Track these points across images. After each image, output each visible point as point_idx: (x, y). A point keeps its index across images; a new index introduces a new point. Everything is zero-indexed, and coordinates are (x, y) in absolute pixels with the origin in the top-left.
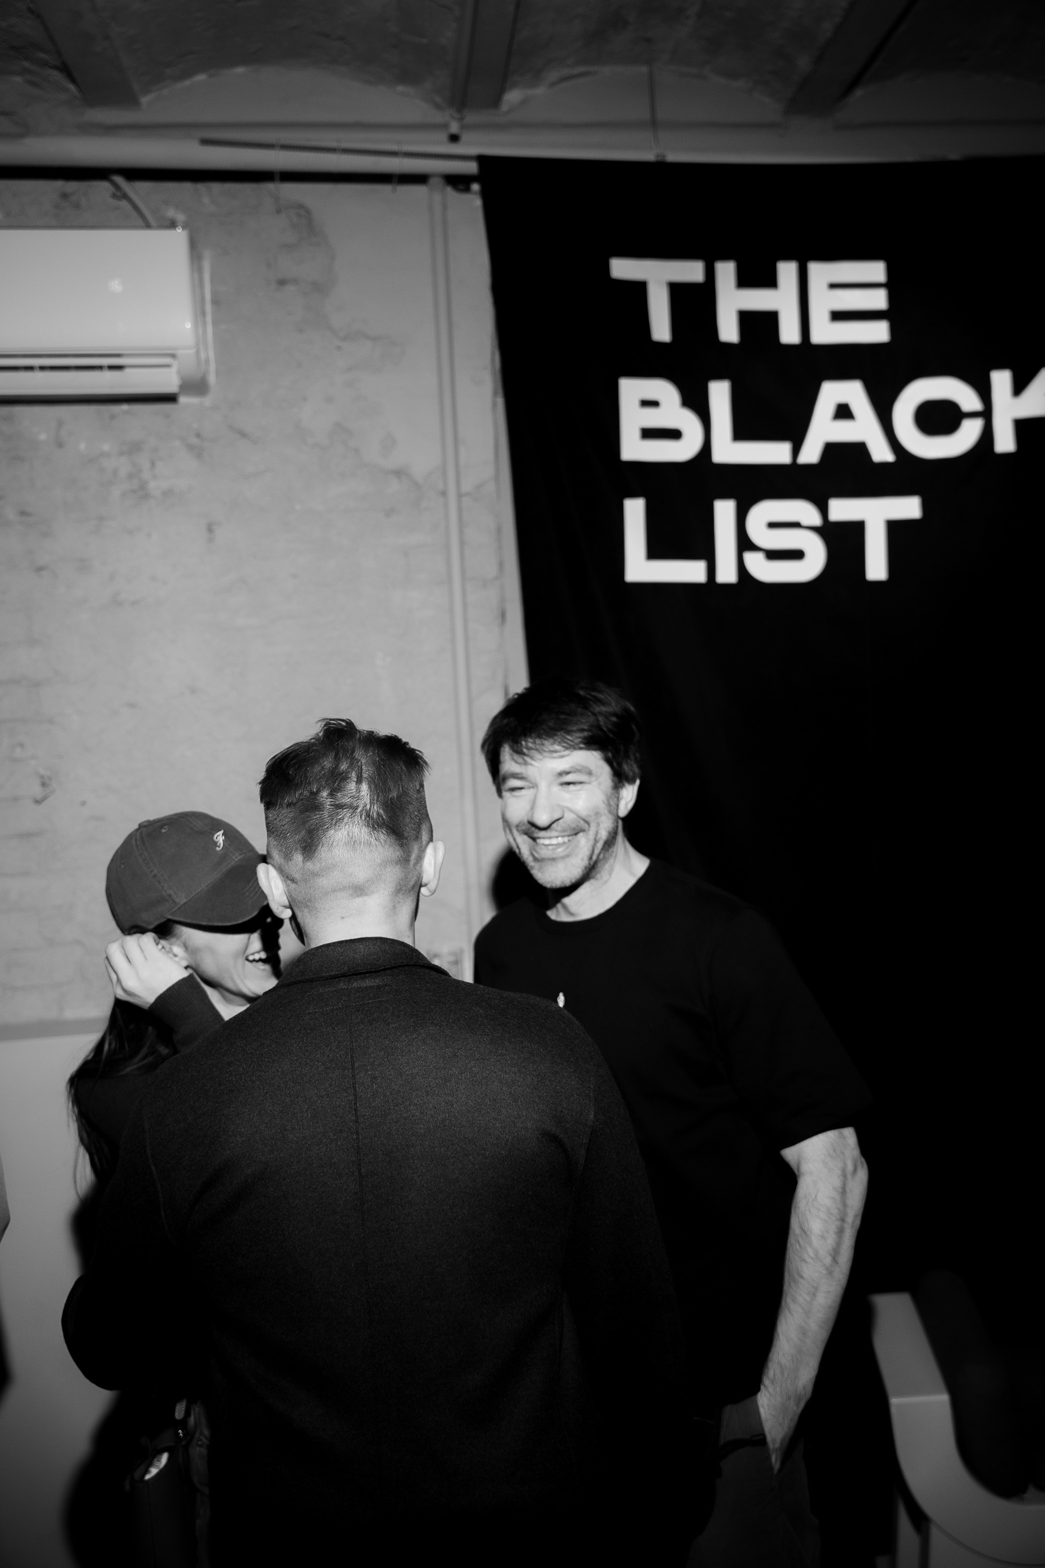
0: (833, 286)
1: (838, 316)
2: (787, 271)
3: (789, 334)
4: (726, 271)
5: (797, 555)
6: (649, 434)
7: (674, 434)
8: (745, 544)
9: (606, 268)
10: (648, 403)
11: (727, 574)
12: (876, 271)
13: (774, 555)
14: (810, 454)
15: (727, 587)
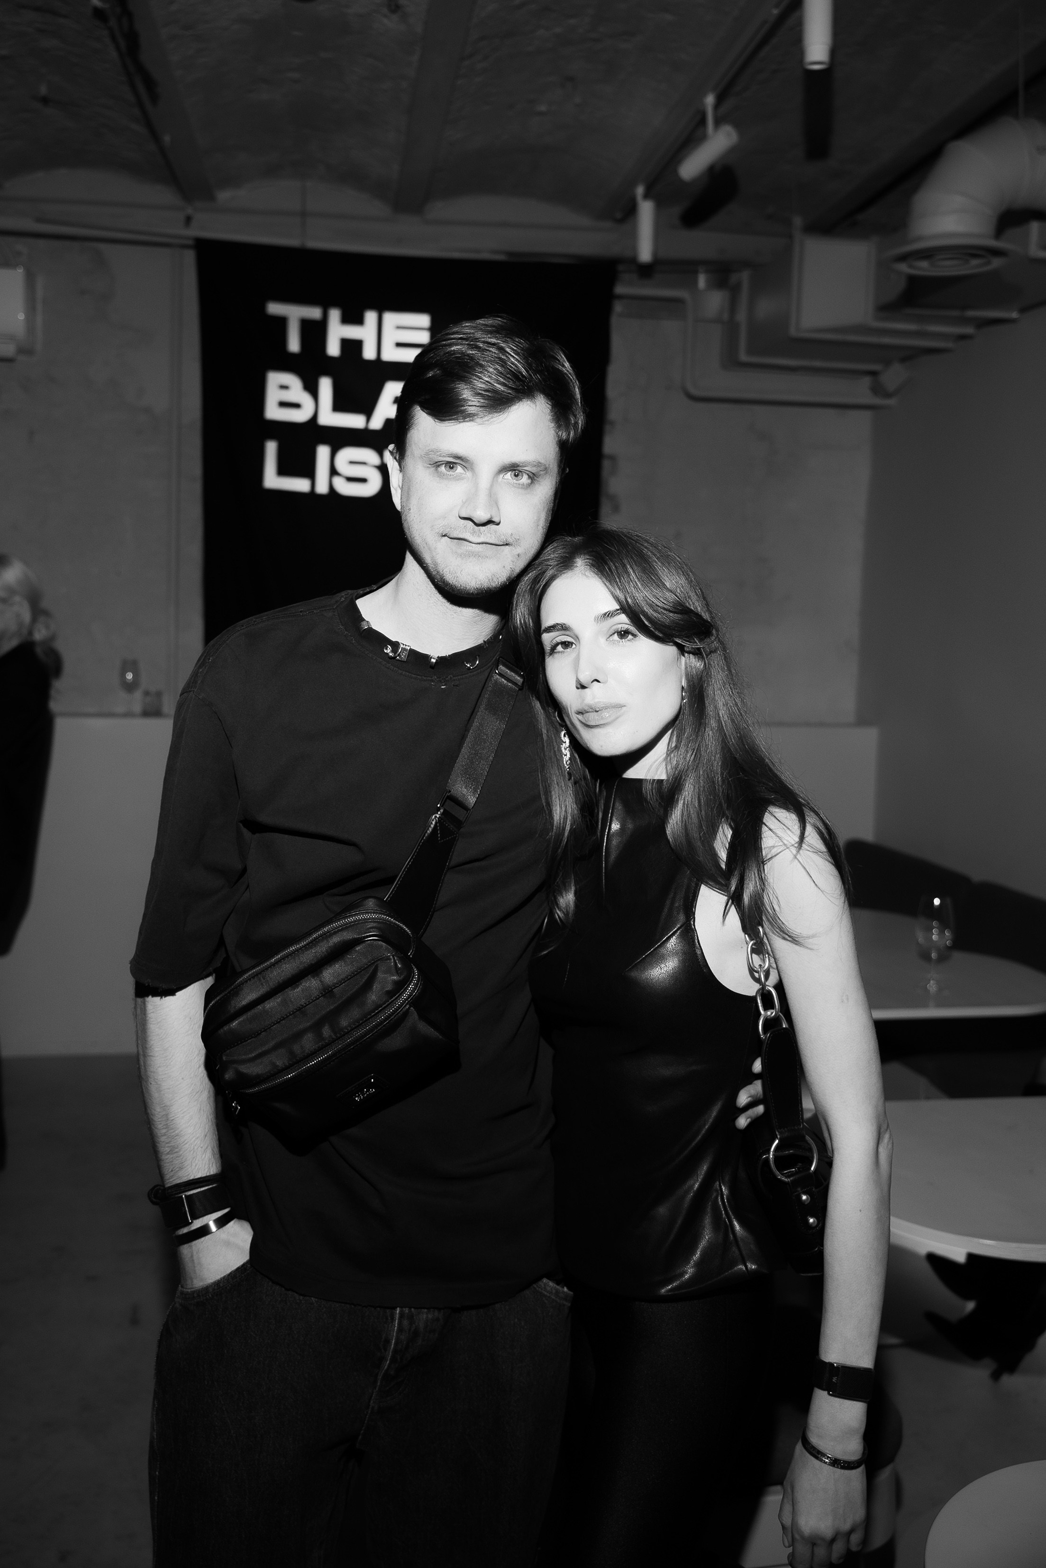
0: (399, 327)
1: (399, 345)
2: (371, 317)
3: (369, 353)
4: (335, 315)
5: (363, 480)
6: (283, 404)
7: (297, 406)
8: (333, 472)
9: (263, 308)
10: (284, 387)
11: (322, 488)
12: (424, 320)
13: (350, 479)
14: (377, 423)
15: (321, 496)
